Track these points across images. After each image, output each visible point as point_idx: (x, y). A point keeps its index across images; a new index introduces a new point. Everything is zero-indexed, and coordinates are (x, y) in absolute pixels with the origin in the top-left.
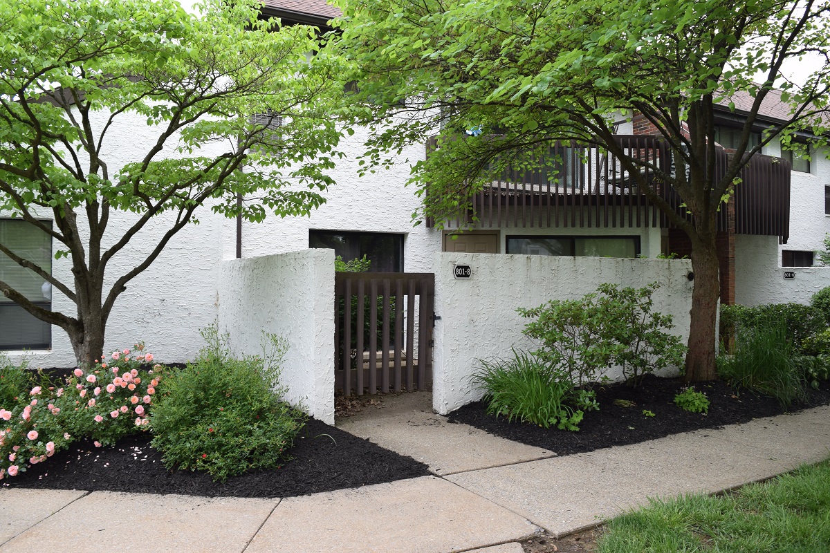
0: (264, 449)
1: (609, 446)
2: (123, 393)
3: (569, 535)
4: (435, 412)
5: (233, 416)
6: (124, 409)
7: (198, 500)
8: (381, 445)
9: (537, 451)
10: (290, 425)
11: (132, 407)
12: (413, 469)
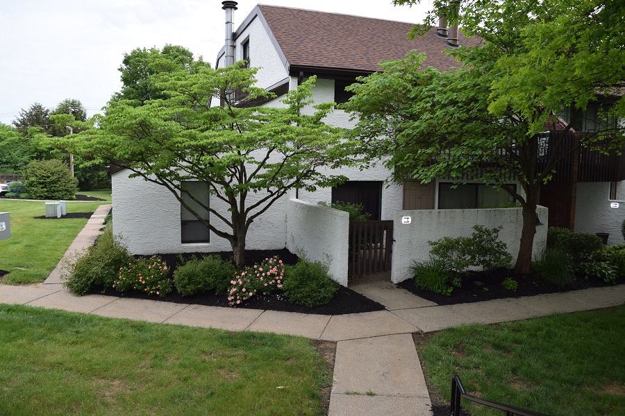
0: (325, 298)
1: (462, 303)
2: (272, 275)
3: (429, 333)
4: (392, 283)
5: (314, 286)
6: (274, 281)
7: (304, 315)
8: (367, 297)
9: (431, 303)
10: (334, 289)
11: (276, 281)
12: (379, 307)
